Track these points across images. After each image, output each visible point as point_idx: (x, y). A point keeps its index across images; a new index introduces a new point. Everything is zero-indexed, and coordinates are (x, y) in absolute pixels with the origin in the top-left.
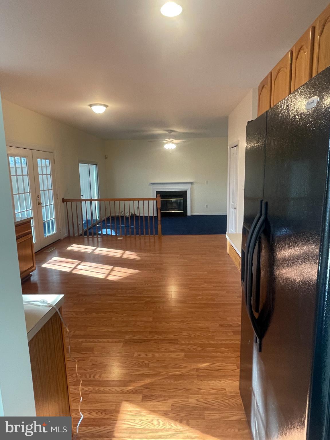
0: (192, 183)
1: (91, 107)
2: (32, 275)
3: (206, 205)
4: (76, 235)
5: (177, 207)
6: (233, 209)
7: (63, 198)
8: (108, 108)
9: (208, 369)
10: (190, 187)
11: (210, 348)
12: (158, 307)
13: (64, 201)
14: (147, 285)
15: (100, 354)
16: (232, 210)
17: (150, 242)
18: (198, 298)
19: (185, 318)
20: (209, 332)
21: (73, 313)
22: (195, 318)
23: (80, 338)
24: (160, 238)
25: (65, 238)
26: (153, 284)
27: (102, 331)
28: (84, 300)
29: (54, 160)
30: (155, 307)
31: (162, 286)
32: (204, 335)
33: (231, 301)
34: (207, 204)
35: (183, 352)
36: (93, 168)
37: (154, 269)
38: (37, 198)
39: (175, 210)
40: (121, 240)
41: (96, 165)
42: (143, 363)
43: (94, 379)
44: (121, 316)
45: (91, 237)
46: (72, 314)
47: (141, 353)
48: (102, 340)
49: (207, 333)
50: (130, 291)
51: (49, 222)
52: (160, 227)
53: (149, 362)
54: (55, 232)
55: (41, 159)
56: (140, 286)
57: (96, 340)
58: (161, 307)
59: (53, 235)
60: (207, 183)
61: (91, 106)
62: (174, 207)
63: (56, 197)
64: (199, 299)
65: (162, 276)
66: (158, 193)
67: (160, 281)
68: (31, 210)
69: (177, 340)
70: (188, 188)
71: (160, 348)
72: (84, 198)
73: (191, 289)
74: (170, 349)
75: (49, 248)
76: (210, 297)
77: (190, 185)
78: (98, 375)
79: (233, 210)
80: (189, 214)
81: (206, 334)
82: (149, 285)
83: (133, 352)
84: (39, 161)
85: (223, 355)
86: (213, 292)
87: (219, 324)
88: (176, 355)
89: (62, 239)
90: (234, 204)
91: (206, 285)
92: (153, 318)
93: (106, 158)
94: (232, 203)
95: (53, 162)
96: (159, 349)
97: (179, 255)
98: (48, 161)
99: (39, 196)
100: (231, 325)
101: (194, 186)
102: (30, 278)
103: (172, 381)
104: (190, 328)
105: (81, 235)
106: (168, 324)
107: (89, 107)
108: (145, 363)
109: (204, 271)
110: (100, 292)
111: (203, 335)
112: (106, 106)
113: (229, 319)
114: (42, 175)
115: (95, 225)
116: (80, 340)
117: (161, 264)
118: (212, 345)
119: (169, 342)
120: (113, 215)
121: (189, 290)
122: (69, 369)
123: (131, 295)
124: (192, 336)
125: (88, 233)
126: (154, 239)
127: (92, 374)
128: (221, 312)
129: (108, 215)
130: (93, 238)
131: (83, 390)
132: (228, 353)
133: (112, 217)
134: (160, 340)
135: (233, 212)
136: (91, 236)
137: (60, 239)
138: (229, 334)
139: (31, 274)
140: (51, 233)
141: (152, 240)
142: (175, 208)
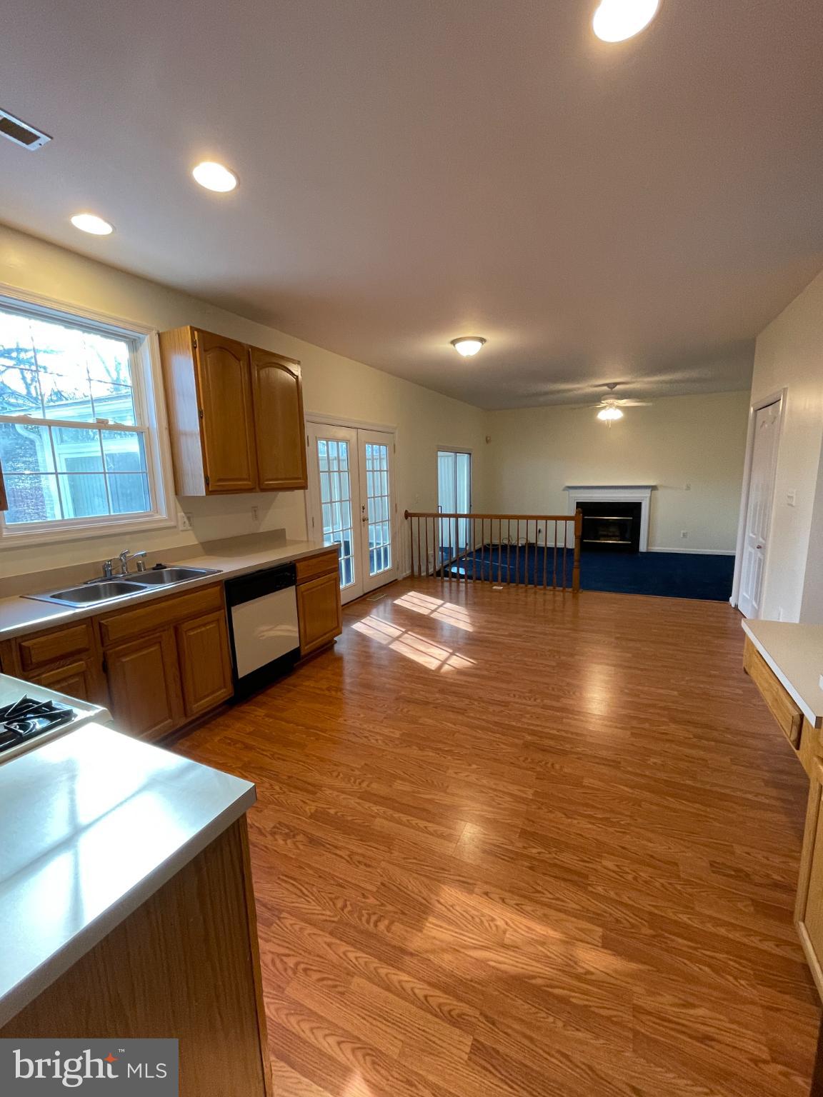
0: (653, 488)
1: (454, 345)
2: (336, 642)
3: (682, 532)
4: (423, 574)
5: (617, 534)
6: (752, 547)
7: (406, 511)
8: (485, 345)
9: (670, 1021)
10: (649, 495)
11: (680, 940)
12: (549, 765)
13: (407, 515)
14: (535, 700)
15: (404, 858)
16: (749, 549)
17: (555, 602)
18: (653, 760)
19: (612, 811)
20: (679, 877)
21: (378, 737)
22: (640, 820)
23: (375, 803)
24: (575, 596)
25: (405, 579)
26: (547, 702)
27: (422, 796)
28: (405, 710)
29: (394, 445)
30: (543, 763)
31: (567, 709)
32: (663, 885)
33: (746, 792)
34: (685, 532)
35: (598, 926)
36: (463, 460)
37: (554, 664)
38: (362, 510)
39: (614, 538)
40: (499, 591)
41: (470, 454)
42: (492, 924)
43: (375, 932)
44: (467, 767)
45: (447, 581)
46: (377, 740)
47: (493, 889)
48: (415, 821)
49: (672, 881)
50: (498, 709)
51: (380, 551)
52: (576, 572)
53: (506, 927)
54: (388, 567)
55: (373, 444)
56: (519, 701)
57: (405, 818)
58: (557, 766)
59: (385, 572)
60: (688, 488)
61: (454, 342)
62: (610, 534)
63: (394, 508)
64: (655, 763)
65: (568, 684)
66: (579, 505)
67: (562, 697)
68: (350, 528)
69: (586, 877)
70: (646, 497)
71: (539, 888)
72: (444, 512)
73: (634, 731)
74: (563, 901)
75: (376, 593)
76: (683, 765)
77: (648, 491)
78: (386, 922)
79: (753, 551)
80: (643, 547)
81: (670, 884)
82: (539, 701)
83: (475, 880)
84: (368, 448)
85: (719, 980)
86: (693, 752)
87: (710, 861)
88: (581, 930)
89: (400, 579)
90: (754, 536)
91: (673, 726)
92: (536, 794)
93: (487, 441)
94: (751, 535)
95: (393, 450)
96: (539, 892)
97: (613, 640)
98: (383, 448)
99: (365, 507)
100: (747, 875)
101: (658, 493)
102: (332, 647)
103: (560, 1024)
104: (623, 848)
105: (432, 575)
106: (569, 818)
107: (452, 346)
108: (496, 926)
109: (672, 689)
110: (437, 699)
111: (657, 884)
112: (482, 340)
113: (738, 850)
114: (373, 471)
115: (460, 559)
116: (375, 808)
117: (572, 655)
118: (685, 931)
119: (566, 876)
120: (496, 542)
121: (629, 733)
122: (334, 880)
123: (496, 719)
124: (630, 877)
125: (442, 574)
126: (564, 596)
127: (375, 914)
128: (715, 820)
129: (487, 541)
130: (450, 582)
131: (346, 956)
132: (736, 978)
133: (493, 545)
134: (542, 861)
135: (750, 553)
136: (447, 579)
137: (396, 580)
138: (740, 905)
139: (335, 639)
140: (382, 570)
141: (559, 598)
142: (614, 536)
